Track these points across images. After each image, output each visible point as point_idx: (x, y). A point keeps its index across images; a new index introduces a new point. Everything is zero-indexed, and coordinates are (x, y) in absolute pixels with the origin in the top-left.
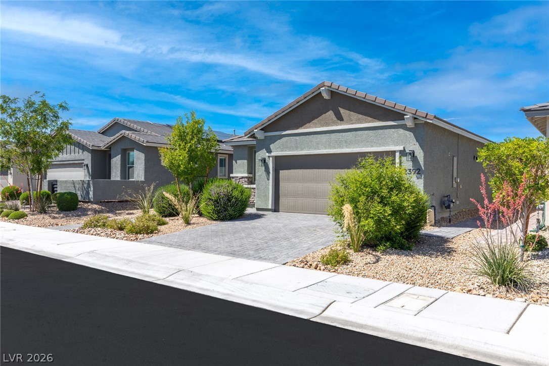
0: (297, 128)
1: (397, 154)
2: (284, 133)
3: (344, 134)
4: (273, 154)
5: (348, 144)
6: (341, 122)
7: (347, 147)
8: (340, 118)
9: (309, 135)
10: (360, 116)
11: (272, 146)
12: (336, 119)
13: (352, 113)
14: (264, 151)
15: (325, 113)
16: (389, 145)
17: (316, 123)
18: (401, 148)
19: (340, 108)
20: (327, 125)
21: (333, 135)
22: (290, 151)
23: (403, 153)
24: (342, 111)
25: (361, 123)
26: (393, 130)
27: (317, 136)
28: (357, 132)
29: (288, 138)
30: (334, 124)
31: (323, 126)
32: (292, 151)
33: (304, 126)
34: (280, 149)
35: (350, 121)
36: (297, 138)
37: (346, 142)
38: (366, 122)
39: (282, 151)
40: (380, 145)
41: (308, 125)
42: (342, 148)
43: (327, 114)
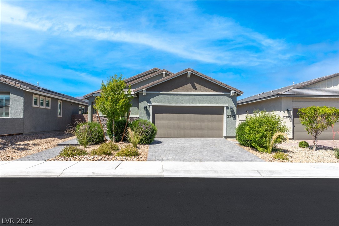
0: (169, 91)
1: (225, 108)
2: (160, 93)
3: (197, 96)
4: (153, 104)
5: (199, 102)
6: (196, 90)
7: (199, 103)
8: (195, 88)
9: (177, 95)
10: (206, 88)
11: (151, 100)
12: (193, 88)
13: (201, 86)
14: (146, 102)
15: (186, 85)
16: (220, 104)
17: (181, 89)
18: (227, 105)
19: (195, 83)
20: (188, 91)
21: (191, 96)
22: (164, 103)
23: (227, 108)
24: (196, 84)
25: (206, 92)
26: (223, 97)
27: (181, 96)
28: (205, 96)
29: (163, 96)
30: (192, 91)
31: (185, 91)
32: (165, 103)
33: (173, 90)
34: (157, 101)
35: (201, 90)
36: (169, 96)
37: (198, 101)
38: (209, 92)
39: (158, 103)
40: (216, 103)
41: (175, 90)
42: (197, 103)
43: (187, 85)
